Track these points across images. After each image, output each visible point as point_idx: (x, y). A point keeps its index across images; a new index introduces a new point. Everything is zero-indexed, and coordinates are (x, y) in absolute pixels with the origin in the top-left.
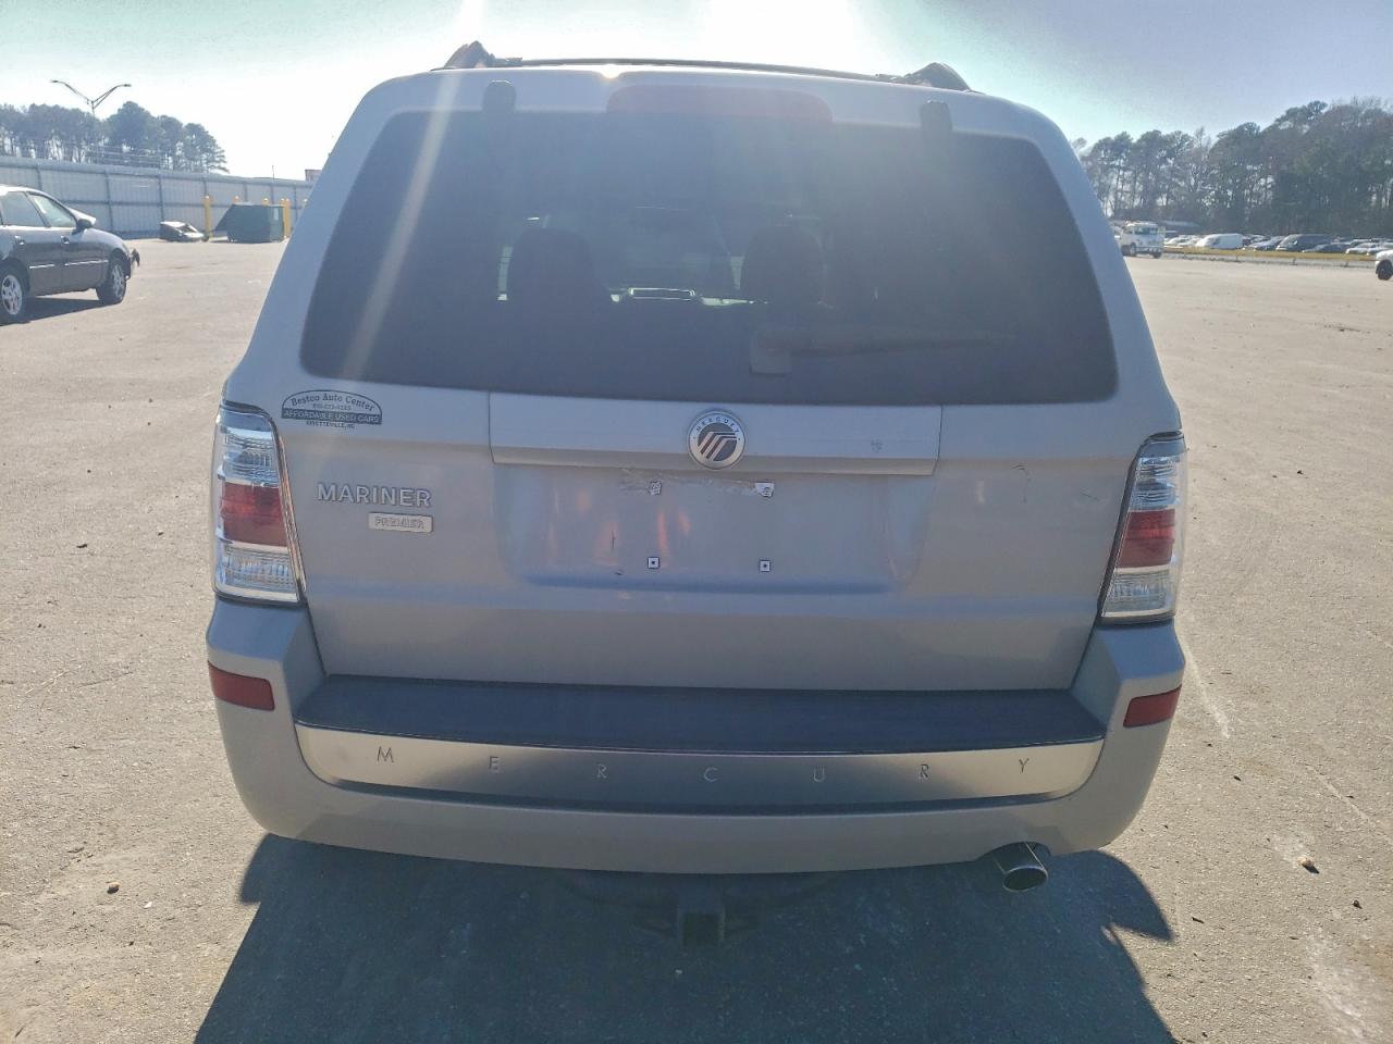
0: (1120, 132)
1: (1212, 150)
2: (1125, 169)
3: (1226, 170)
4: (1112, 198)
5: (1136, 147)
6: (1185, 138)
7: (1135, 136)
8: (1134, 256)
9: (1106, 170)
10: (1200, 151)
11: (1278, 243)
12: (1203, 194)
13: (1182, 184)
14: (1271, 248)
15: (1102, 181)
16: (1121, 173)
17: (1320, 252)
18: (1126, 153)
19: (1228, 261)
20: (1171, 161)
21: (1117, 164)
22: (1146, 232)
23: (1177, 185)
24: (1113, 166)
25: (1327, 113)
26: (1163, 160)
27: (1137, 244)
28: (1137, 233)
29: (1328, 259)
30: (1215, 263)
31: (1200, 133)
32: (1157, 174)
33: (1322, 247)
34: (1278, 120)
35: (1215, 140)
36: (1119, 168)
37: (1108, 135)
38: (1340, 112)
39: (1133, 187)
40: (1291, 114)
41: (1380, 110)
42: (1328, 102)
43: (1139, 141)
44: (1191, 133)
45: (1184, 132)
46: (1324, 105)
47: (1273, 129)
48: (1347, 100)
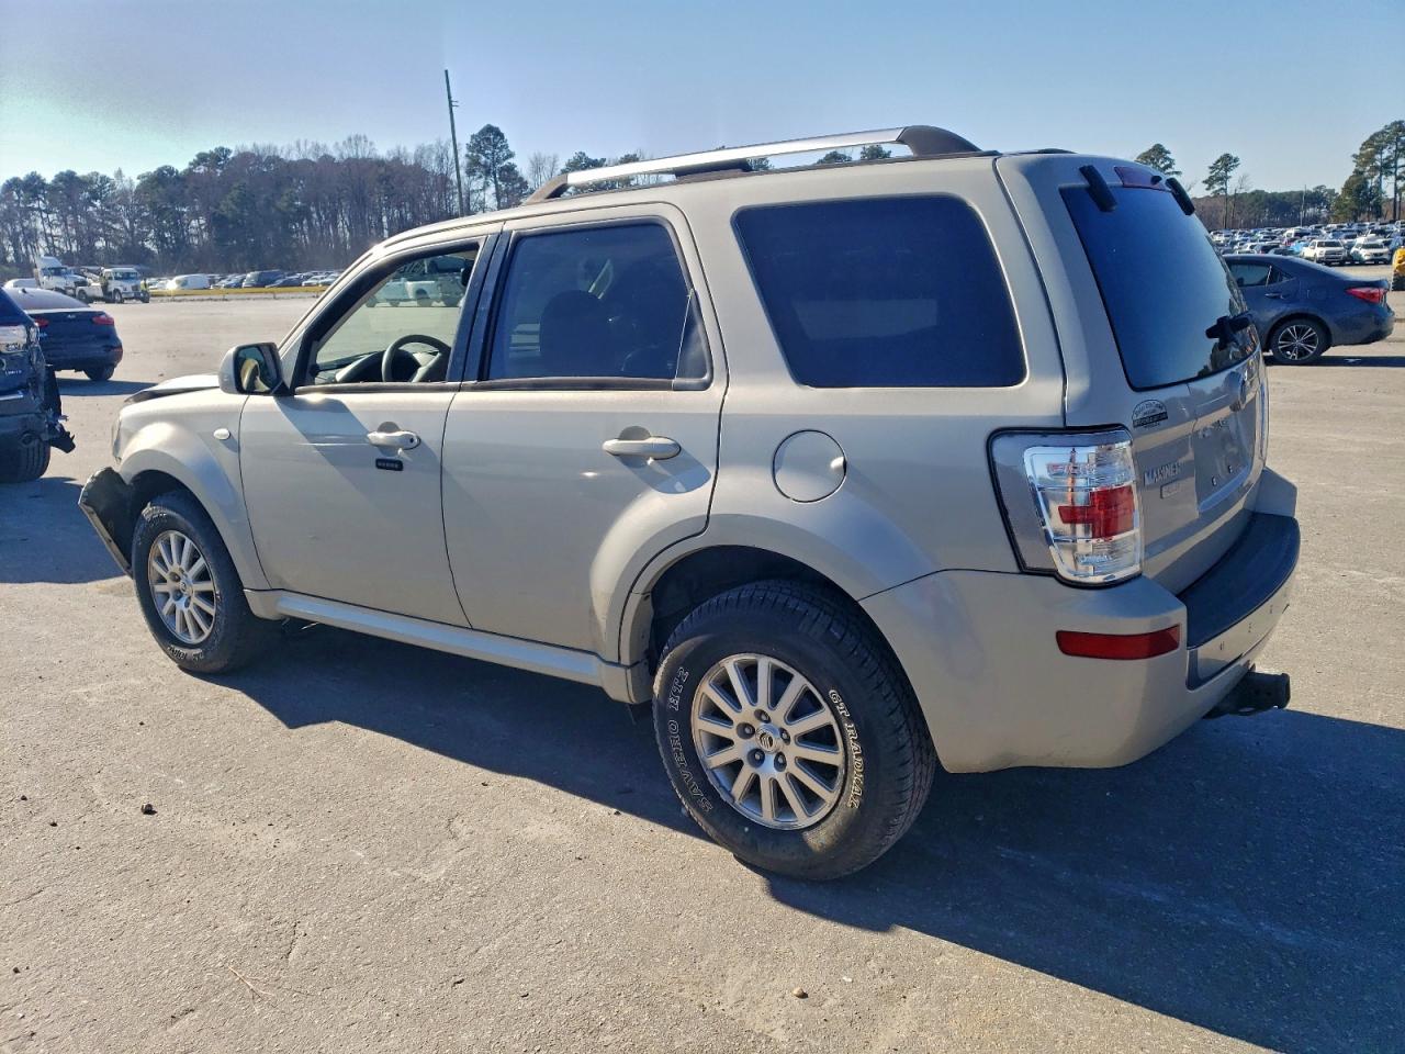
0: (29, 172)
1: (136, 191)
2: (48, 212)
3: (160, 213)
4: (42, 243)
5: (53, 189)
6: (104, 180)
7: (49, 178)
8: (121, 302)
9: (27, 212)
10: (125, 193)
11: (242, 281)
12: (143, 237)
13: (117, 226)
14: (238, 285)
15: (25, 225)
16: (44, 215)
17: (279, 286)
18: (43, 194)
19: (216, 300)
20: (98, 203)
21: (36, 206)
22: (126, 277)
23: (111, 228)
24: (32, 209)
25: (233, 158)
26: (89, 203)
27: (121, 290)
28: (117, 279)
29: (289, 292)
30: (205, 303)
31: (119, 174)
32: (87, 216)
33: (280, 281)
34: (191, 164)
35: (137, 182)
36: (39, 209)
37: (16, 175)
38: (245, 157)
39: (65, 230)
40: (202, 158)
41: (278, 157)
42: (232, 148)
43: (54, 182)
44: (111, 175)
45: (102, 173)
46: (228, 151)
47: (189, 172)
48: (249, 147)
